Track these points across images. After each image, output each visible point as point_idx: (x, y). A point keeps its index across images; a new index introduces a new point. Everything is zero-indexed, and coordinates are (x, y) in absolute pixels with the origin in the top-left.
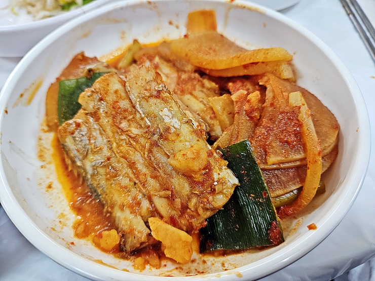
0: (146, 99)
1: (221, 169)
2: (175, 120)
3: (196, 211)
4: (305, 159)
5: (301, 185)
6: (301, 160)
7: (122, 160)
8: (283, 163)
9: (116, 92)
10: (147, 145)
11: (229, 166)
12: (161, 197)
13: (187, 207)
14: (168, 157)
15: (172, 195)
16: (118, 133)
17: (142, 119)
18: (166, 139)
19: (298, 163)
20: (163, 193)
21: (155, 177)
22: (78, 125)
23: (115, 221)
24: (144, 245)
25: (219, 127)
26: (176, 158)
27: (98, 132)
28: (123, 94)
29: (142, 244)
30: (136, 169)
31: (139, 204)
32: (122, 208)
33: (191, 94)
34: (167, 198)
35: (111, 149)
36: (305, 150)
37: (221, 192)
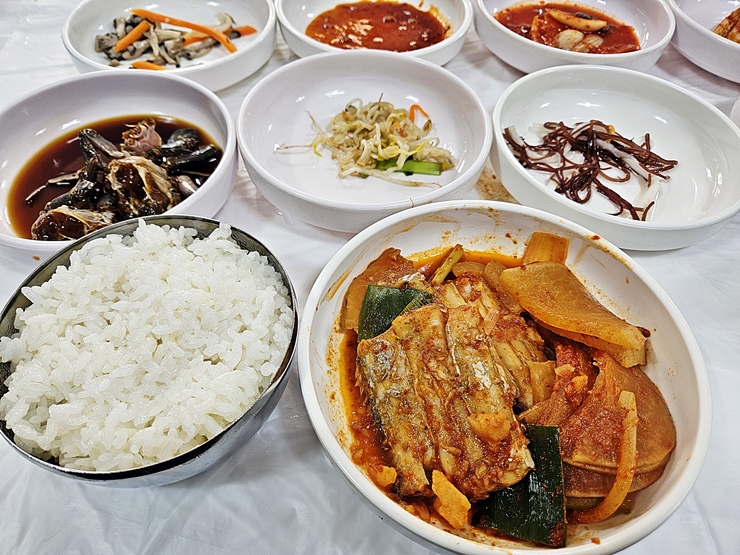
0: (463, 346)
1: (520, 447)
2: (486, 378)
3: (482, 480)
4: (616, 469)
5: (602, 495)
6: (611, 468)
7: (420, 399)
8: (589, 465)
9: (434, 328)
10: (451, 394)
11: (529, 447)
12: (449, 452)
13: (474, 473)
14: (469, 415)
15: (462, 455)
16: (423, 369)
17: (453, 365)
18: (472, 395)
19: (607, 471)
20: (453, 449)
21: (448, 430)
22: (385, 347)
23: (393, 458)
24: (418, 495)
25: (531, 396)
26: (477, 419)
27: (403, 361)
28: (440, 333)
29: (417, 492)
30: (432, 413)
31: (424, 450)
32: (405, 448)
33: (509, 343)
34: (456, 456)
35: (412, 383)
36: (618, 460)
37: (513, 471)
